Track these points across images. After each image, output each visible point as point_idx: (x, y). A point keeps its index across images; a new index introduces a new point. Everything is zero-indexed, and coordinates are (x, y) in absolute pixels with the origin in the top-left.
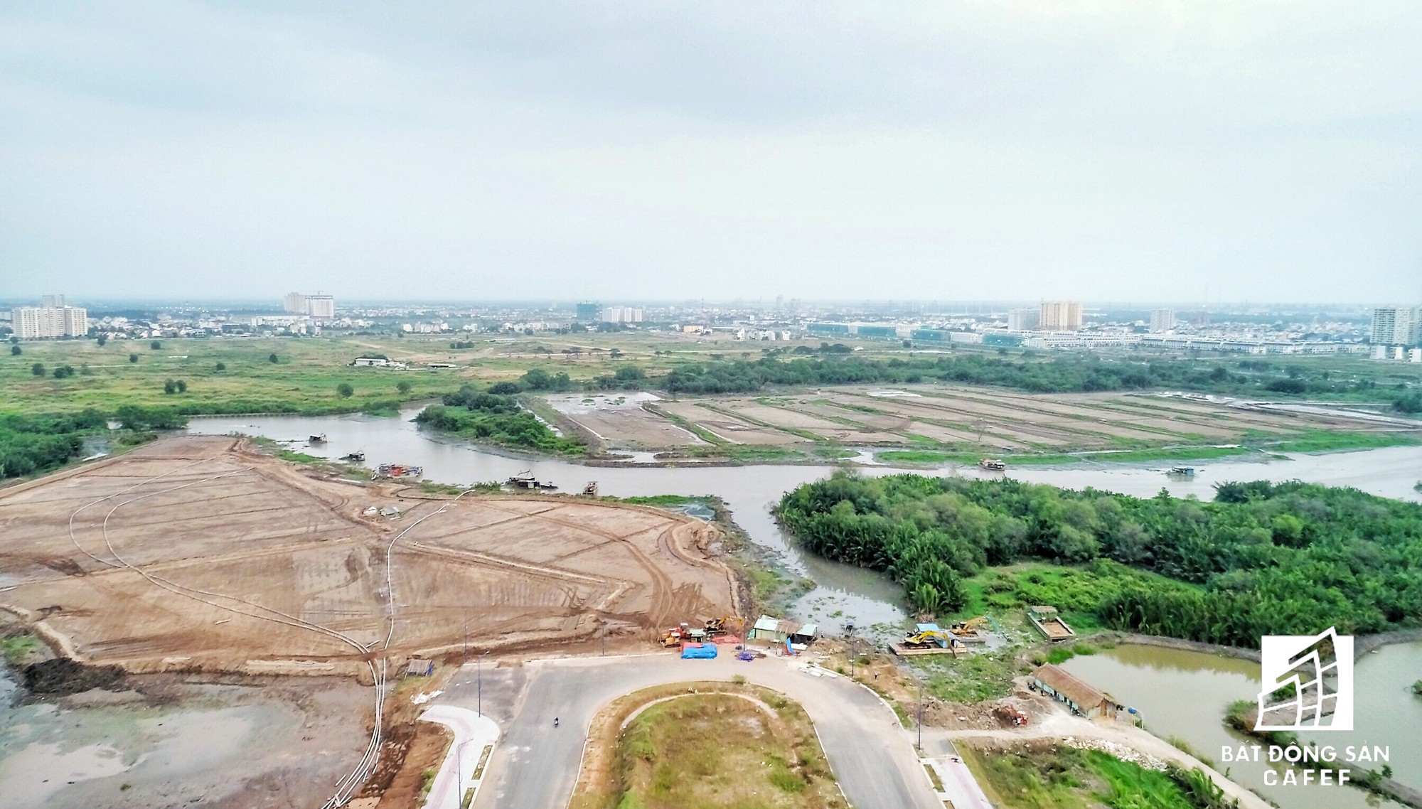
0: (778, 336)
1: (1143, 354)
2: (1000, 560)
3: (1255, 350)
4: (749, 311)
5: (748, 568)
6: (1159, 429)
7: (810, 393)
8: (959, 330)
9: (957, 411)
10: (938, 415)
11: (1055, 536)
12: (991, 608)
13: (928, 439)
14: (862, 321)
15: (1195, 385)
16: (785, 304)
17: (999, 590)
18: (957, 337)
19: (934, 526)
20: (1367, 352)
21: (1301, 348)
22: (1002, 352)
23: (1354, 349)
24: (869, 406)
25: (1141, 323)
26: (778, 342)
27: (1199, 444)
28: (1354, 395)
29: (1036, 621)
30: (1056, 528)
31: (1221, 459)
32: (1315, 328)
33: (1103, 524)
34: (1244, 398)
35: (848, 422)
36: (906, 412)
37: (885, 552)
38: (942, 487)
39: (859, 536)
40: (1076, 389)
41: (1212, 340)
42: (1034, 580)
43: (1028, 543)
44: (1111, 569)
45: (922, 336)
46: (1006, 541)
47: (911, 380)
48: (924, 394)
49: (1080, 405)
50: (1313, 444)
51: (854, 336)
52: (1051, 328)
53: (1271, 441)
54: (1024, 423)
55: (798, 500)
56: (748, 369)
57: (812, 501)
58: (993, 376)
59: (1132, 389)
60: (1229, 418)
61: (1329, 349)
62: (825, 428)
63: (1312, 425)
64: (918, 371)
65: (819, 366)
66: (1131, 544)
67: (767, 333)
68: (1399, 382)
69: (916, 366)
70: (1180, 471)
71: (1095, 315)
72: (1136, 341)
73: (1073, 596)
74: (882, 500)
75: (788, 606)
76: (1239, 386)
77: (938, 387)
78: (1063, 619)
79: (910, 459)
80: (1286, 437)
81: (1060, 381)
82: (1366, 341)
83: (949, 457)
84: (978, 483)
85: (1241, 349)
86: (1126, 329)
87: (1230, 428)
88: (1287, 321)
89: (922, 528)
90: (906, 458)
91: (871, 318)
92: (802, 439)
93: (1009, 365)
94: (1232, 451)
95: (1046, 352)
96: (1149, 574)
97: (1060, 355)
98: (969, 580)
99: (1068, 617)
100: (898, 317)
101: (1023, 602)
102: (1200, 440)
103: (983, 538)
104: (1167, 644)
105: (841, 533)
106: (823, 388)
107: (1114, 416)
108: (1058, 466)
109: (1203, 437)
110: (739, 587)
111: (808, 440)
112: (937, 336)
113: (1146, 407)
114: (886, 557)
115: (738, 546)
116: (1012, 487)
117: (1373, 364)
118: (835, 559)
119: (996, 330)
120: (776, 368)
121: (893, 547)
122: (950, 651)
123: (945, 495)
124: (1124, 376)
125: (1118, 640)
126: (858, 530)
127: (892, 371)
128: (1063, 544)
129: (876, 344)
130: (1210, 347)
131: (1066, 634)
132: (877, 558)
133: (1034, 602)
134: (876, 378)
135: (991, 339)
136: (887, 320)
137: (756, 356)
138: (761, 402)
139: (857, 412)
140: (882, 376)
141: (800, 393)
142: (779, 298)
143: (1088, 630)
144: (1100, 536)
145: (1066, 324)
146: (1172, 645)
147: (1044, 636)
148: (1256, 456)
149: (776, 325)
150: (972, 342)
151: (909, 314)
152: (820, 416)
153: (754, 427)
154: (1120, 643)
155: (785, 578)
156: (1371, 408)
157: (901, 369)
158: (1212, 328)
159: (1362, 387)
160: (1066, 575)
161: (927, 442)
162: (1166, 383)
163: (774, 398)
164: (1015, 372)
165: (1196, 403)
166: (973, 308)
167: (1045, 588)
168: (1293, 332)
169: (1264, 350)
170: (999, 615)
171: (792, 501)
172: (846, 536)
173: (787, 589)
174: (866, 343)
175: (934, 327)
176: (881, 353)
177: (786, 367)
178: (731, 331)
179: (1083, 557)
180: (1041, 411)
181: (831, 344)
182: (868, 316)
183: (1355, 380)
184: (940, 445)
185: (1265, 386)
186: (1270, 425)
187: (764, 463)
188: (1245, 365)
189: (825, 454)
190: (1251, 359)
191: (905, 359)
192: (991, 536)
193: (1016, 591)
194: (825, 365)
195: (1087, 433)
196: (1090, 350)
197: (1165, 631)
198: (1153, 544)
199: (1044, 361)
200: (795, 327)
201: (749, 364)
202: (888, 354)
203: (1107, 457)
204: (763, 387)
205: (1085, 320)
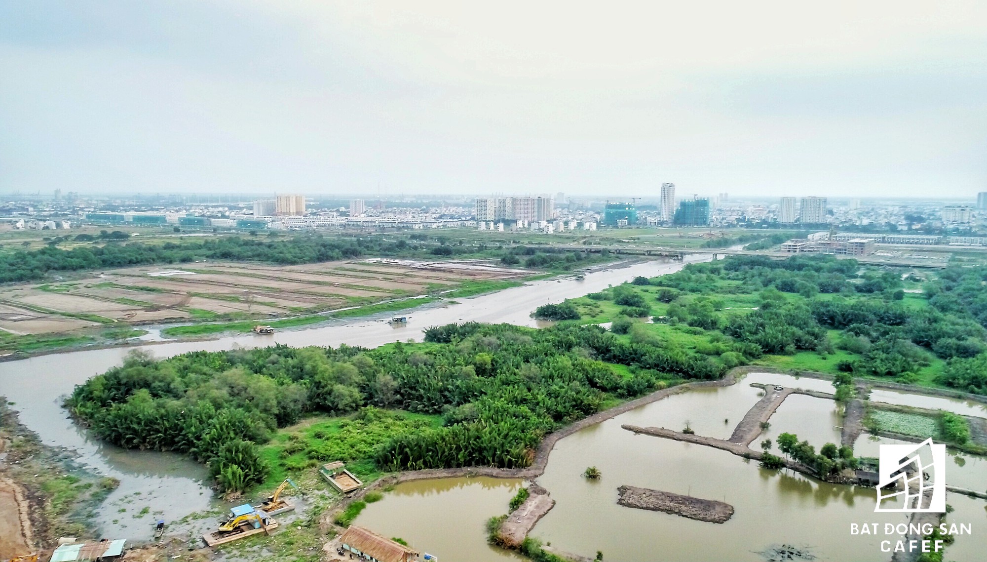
0: (58, 225)
1: (350, 231)
2: (288, 422)
3: (417, 227)
4: (28, 203)
5: (41, 479)
6: (375, 288)
7: (94, 277)
8: (216, 217)
9: (227, 284)
10: (212, 290)
11: (330, 393)
12: (290, 473)
13: (209, 312)
14: (136, 210)
15: (389, 253)
16: (63, 197)
17: (292, 452)
18: (217, 222)
19: (227, 402)
20: (476, 225)
21: (441, 224)
22: (253, 233)
23: (469, 223)
24: (151, 285)
25: (343, 209)
26: (59, 230)
27: (404, 297)
28: (478, 254)
29: (328, 476)
30: (329, 387)
31: (419, 307)
32: (444, 211)
33: (364, 378)
34: (420, 261)
35: (133, 302)
36: (185, 289)
37: (185, 435)
38: (228, 361)
39: (158, 424)
40: (312, 260)
41: (391, 220)
42: (318, 436)
43: (309, 403)
44: (375, 415)
45: (188, 222)
46: (292, 405)
47: (185, 260)
48: (197, 272)
49: (318, 273)
50: (469, 291)
51: (129, 223)
52: (285, 214)
53: (444, 290)
54: (281, 291)
55: (91, 393)
56: (29, 258)
57: (106, 391)
58: (250, 253)
59: (349, 258)
60: (415, 276)
61: (455, 224)
62: (112, 311)
63: (464, 277)
64: (190, 252)
65: (100, 252)
66: (385, 391)
67: (47, 223)
68: (498, 244)
69: (186, 248)
70: (398, 320)
71: (312, 203)
72: (344, 222)
73: (352, 446)
74: (177, 383)
75: (90, 516)
76: (414, 253)
77: (207, 264)
78: (349, 470)
79: (194, 332)
80: (451, 287)
81: (300, 255)
82: (473, 218)
83: (228, 327)
84: (256, 352)
85: (408, 226)
86: (335, 214)
87: (418, 284)
88: (429, 206)
89: (218, 406)
90: (191, 332)
91: (143, 208)
92: (90, 324)
93: (260, 244)
94: (424, 301)
95: (284, 232)
96: (400, 412)
97: (296, 234)
98: (266, 447)
99: (352, 466)
100: (166, 206)
101: (315, 461)
102: (403, 294)
103: (272, 406)
104: (430, 476)
105: (139, 423)
106: (106, 272)
107: (343, 280)
108: (313, 326)
109: (404, 292)
110: (30, 507)
111: (96, 324)
112: (200, 222)
113: (362, 271)
114: (188, 440)
115: (26, 453)
116: (285, 352)
117: (480, 233)
118: (136, 448)
119: (245, 216)
120: (58, 256)
121: (193, 429)
122: (262, 530)
123: (234, 370)
124: (343, 249)
125: (395, 481)
126: (157, 419)
127: (167, 253)
128: (336, 400)
129: (150, 230)
130: (390, 225)
131: (355, 485)
132: (179, 442)
133: (324, 458)
134: (154, 260)
135: (243, 223)
136: (157, 210)
137: (37, 245)
138: (45, 289)
139: (141, 292)
140: (159, 258)
141: (84, 277)
142: (57, 192)
143: (371, 477)
144: (362, 388)
145: (295, 211)
146: (434, 476)
147: (337, 490)
148: (438, 303)
149: (56, 215)
150: (228, 226)
151: (175, 204)
152: (106, 299)
153: (40, 315)
154: (397, 483)
155: (84, 481)
156: (490, 263)
157: (175, 251)
158: (387, 212)
159: (481, 249)
160: (342, 427)
161: (207, 315)
162: (370, 252)
163: (58, 284)
164: (266, 250)
165: (392, 266)
166: (225, 199)
167: (329, 443)
168: (434, 213)
169: (421, 226)
170: (297, 478)
171: (84, 394)
172: (146, 425)
173: (87, 495)
174: (142, 230)
175: (197, 214)
176: (155, 238)
177: (69, 255)
178: (10, 221)
179: (352, 407)
180: (291, 280)
181: (110, 231)
182: (140, 206)
183: (476, 245)
184: (218, 316)
185: (429, 251)
186: (441, 279)
187: (53, 352)
188: (413, 237)
189: (114, 336)
190: (416, 233)
191: (177, 242)
192: (279, 403)
193: (307, 450)
194: (105, 251)
195: (328, 295)
196: (314, 230)
197: (427, 465)
198: (400, 388)
199: (285, 239)
200: (75, 217)
201: (30, 254)
202: (162, 238)
203: (346, 314)
204: (46, 275)
205: (308, 207)
